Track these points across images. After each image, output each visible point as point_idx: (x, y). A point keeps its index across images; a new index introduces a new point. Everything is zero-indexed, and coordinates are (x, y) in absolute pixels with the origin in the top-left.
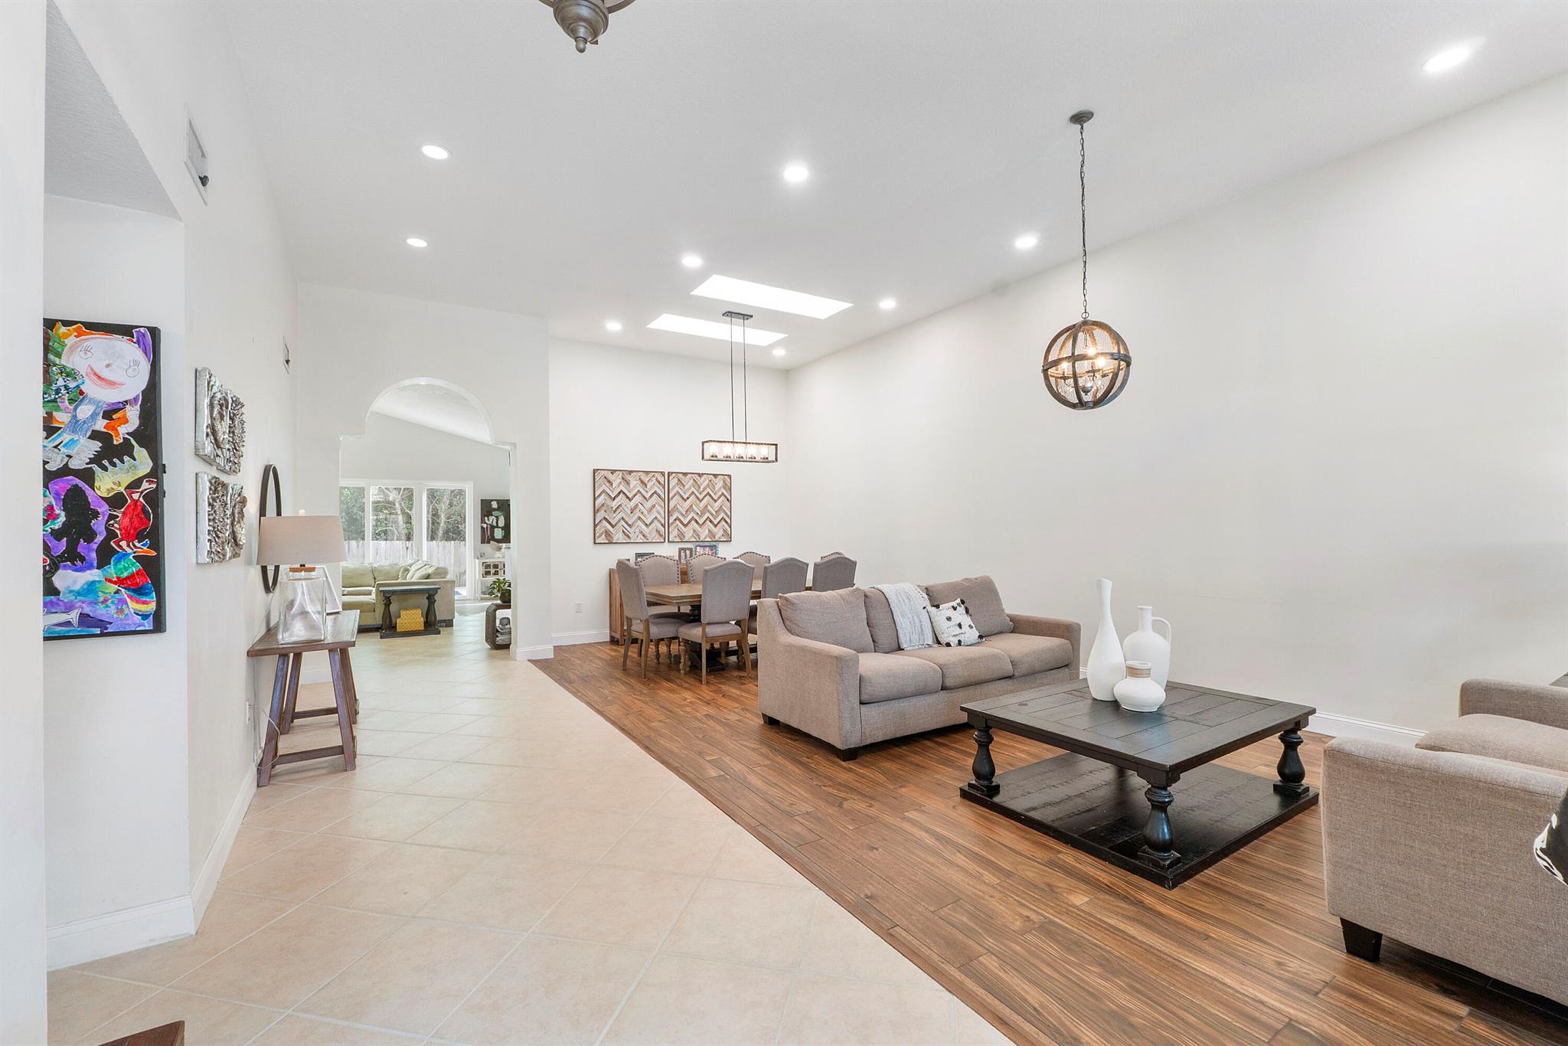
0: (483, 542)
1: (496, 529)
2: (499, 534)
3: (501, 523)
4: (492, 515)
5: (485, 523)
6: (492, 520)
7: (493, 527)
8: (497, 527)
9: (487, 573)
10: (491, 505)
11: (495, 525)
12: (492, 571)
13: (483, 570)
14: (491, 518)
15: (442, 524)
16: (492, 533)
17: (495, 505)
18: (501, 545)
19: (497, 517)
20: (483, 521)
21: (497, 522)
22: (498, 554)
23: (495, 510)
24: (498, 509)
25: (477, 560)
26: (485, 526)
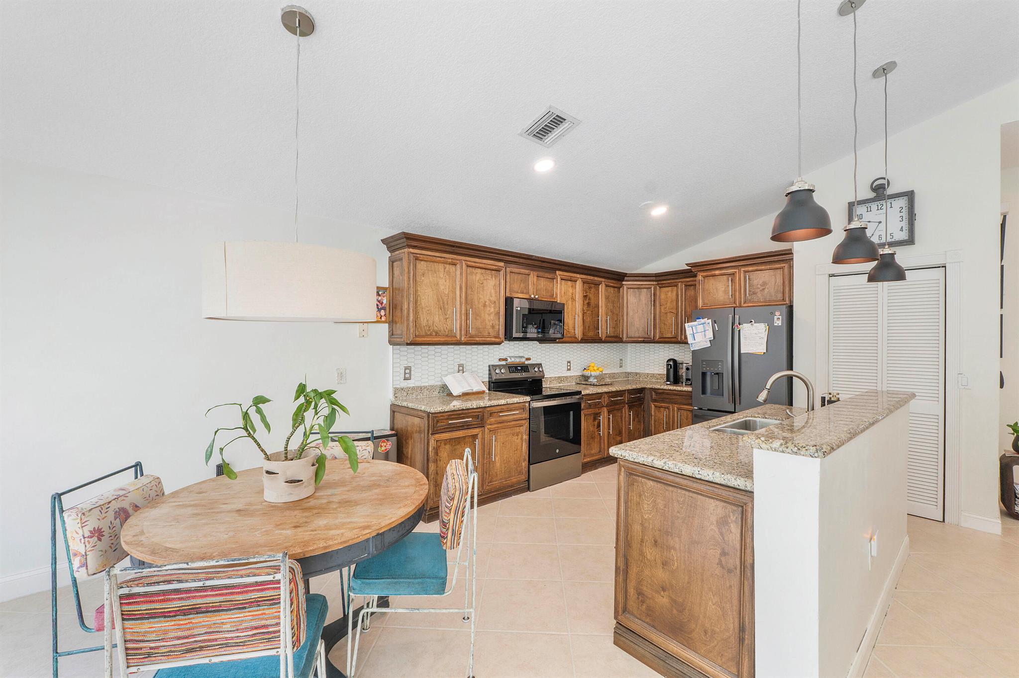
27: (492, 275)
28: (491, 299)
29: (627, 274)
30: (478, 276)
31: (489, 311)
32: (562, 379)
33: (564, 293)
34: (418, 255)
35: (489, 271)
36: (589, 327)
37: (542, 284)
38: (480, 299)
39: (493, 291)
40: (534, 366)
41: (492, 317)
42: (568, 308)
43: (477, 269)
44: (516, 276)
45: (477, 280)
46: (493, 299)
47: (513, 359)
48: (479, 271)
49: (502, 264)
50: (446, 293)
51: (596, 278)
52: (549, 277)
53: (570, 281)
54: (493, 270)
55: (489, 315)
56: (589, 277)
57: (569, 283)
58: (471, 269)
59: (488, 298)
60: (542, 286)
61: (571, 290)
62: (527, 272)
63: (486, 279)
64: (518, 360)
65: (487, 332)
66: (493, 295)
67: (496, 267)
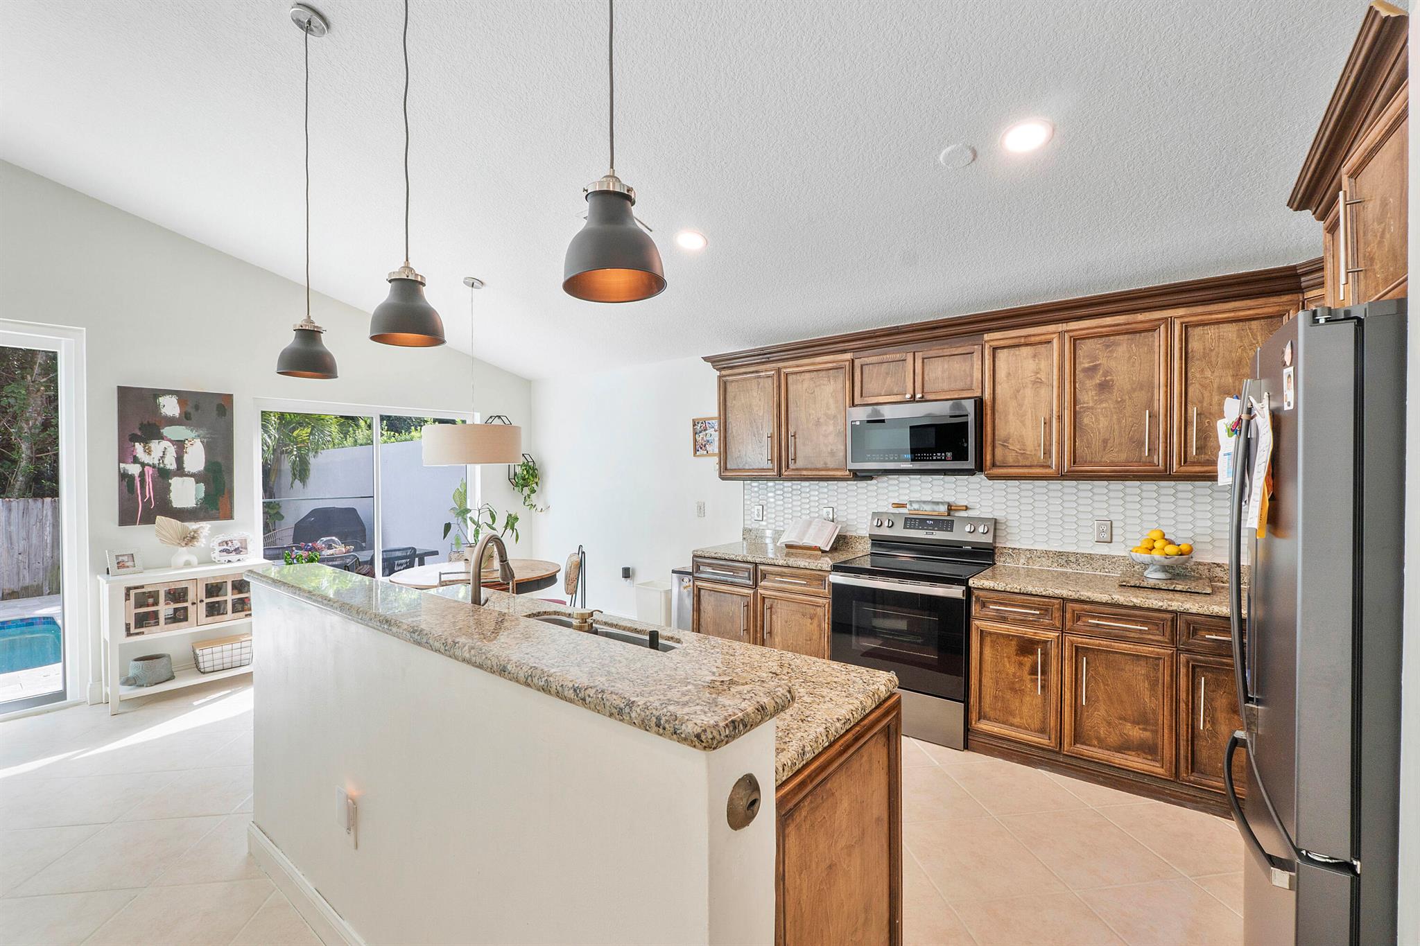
0: (127, 517)
1: (175, 482)
2: (185, 493)
3: (196, 459)
4: (160, 437)
5: (136, 460)
6: (159, 452)
7: (163, 475)
8: (180, 471)
9: (144, 620)
10: (157, 407)
11: (171, 464)
12: (165, 609)
13: (126, 612)
14: (157, 447)
15: (23, 464)
16: (163, 492)
17: (170, 407)
18: (192, 526)
19: (180, 445)
20: (125, 454)
21: (179, 460)
22: (184, 554)
23: (171, 421)
24: (185, 419)
25: (102, 580)
26: (134, 469)
27: (829, 377)
28: (829, 412)
29: (1294, 268)
30: (806, 385)
31: (825, 430)
32: (1073, 559)
33: (1009, 374)
34: (727, 378)
35: (824, 372)
36: (1105, 441)
37: (940, 369)
38: (810, 415)
39: (831, 401)
40: (970, 520)
41: (831, 439)
42: (1020, 406)
43: (803, 374)
44: (876, 369)
45: (804, 389)
46: (832, 411)
47: (916, 506)
48: (807, 375)
49: (849, 356)
50: (761, 414)
51: (1140, 317)
52: (956, 353)
53: (1027, 345)
54: (830, 369)
55: (826, 436)
56: (1108, 320)
57: (1025, 351)
58: (794, 376)
59: (822, 412)
60: (940, 373)
61: (1030, 365)
62: (898, 356)
63: (819, 385)
64: (928, 508)
65: (822, 463)
66: (832, 406)
67: (835, 364)
